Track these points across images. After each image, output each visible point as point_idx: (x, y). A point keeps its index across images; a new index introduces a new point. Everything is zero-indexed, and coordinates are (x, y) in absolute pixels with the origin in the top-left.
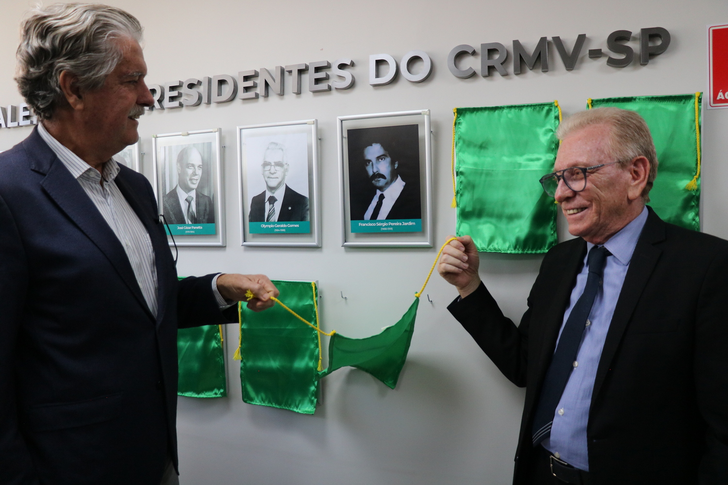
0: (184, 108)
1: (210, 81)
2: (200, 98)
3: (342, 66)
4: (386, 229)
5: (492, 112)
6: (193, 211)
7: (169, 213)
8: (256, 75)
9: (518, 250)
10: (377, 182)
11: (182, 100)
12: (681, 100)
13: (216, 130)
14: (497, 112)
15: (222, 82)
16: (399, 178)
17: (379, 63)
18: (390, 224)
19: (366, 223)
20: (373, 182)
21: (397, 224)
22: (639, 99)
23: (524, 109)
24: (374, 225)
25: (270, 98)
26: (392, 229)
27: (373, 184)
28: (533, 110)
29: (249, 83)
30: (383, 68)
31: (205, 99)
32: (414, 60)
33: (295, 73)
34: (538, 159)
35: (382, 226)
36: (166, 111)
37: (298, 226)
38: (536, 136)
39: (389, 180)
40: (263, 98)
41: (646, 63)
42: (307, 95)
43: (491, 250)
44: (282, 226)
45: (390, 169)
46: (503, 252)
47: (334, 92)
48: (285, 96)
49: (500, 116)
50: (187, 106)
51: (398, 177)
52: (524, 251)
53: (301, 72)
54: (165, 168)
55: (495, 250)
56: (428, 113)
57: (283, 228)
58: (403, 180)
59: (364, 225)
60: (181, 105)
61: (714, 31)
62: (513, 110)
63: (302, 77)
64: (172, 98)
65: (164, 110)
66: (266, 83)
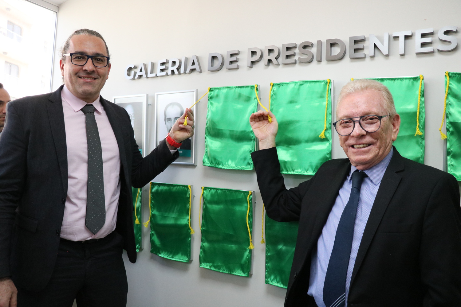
0: (297, 64)
1: (320, 43)
2: (312, 57)
3: (447, 33)
8: (364, 39)
11: (296, 58)
15: (333, 45)
25: (376, 58)
29: (359, 46)
31: (316, 58)
33: (402, 39)
36: (281, 66)
40: (370, 58)
42: (410, 57)
47: (437, 54)
48: (391, 58)
50: (300, 63)
53: (407, 37)
60: (295, 63)
63: (408, 41)
64: (288, 57)
65: (279, 65)
66: (375, 46)
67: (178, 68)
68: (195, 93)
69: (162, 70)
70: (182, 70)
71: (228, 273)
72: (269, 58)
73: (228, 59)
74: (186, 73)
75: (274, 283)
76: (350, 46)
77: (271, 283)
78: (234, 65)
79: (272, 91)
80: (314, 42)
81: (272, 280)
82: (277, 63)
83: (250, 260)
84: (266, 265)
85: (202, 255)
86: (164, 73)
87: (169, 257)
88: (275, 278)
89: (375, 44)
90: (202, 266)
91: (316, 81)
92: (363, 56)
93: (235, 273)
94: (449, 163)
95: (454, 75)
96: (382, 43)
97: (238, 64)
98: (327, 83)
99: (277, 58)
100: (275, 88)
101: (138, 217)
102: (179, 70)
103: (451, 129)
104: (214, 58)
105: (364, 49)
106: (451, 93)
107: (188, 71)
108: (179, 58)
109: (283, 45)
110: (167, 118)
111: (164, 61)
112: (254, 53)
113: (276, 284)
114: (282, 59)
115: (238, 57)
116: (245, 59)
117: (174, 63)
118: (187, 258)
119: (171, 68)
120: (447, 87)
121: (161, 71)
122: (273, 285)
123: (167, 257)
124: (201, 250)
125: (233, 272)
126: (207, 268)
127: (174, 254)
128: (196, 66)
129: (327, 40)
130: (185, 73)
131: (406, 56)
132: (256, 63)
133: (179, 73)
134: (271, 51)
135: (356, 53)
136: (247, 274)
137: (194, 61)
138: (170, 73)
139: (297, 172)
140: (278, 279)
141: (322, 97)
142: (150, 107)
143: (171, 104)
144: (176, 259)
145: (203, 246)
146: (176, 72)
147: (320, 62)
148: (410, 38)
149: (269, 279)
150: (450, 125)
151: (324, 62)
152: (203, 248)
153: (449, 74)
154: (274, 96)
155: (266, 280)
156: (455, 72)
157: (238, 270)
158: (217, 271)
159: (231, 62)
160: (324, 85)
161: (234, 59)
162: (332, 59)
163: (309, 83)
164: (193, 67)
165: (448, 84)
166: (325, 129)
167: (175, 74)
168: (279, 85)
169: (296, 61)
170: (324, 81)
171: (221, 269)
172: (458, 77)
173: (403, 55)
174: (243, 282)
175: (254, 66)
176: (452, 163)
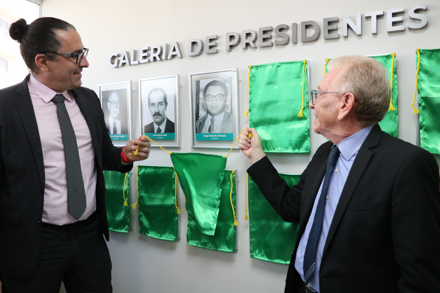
0: (274, 47)
1: (295, 25)
2: (288, 39)
3: (417, 11)
8: (339, 20)
11: (273, 40)
15: (307, 26)
25: (349, 38)
29: (332, 27)
33: (374, 18)
36: (258, 49)
40: (344, 38)
47: (408, 32)
48: (364, 37)
50: (277, 45)
53: (379, 17)
60: (272, 45)
63: (380, 21)
64: (265, 40)
65: (257, 48)
66: (348, 26)
67: (160, 55)
68: (177, 78)
69: (145, 57)
70: (164, 57)
71: (214, 249)
72: (247, 41)
73: (207, 44)
74: (168, 59)
75: (259, 257)
76: (324, 27)
77: (256, 257)
78: (213, 50)
79: (251, 73)
80: (290, 25)
81: (256, 254)
82: (255, 46)
83: (235, 236)
84: (251, 240)
85: (189, 233)
86: (146, 60)
87: (157, 237)
88: (260, 252)
89: (348, 24)
90: (189, 244)
91: (292, 62)
92: (337, 36)
93: (221, 249)
94: (422, 136)
95: (425, 51)
96: (355, 23)
97: (218, 49)
98: (303, 63)
99: (254, 41)
100: (254, 70)
101: (127, 199)
102: (161, 56)
103: (423, 104)
104: (194, 43)
105: (337, 30)
106: (422, 69)
107: (169, 57)
108: (161, 45)
109: (260, 29)
110: (151, 103)
111: (146, 48)
112: (232, 37)
113: (261, 258)
114: (259, 42)
115: (217, 41)
116: (223, 44)
117: (156, 50)
118: (174, 237)
119: (152, 55)
120: (419, 63)
121: (143, 58)
122: (258, 259)
123: (156, 236)
124: (188, 228)
125: (219, 248)
126: (194, 245)
127: (162, 233)
128: (177, 52)
129: (302, 22)
130: (166, 59)
131: (378, 35)
132: (234, 47)
133: (161, 60)
134: (248, 35)
135: (330, 34)
136: (233, 250)
137: (174, 47)
138: (152, 59)
139: (278, 150)
140: (263, 253)
141: (299, 77)
142: (134, 93)
143: (154, 89)
144: (164, 238)
145: (190, 224)
146: (158, 58)
147: (296, 44)
148: (382, 17)
149: (254, 254)
150: (422, 100)
151: (300, 43)
152: (190, 226)
153: (420, 51)
154: (253, 78)
155: (251, 254)
156: (426, 49)
157: (224, 246)
158: (204, 248)
159: (211, 47)
160: (300, 66)
161: (212, 44)
162: (307, 41)
163: (285, 64)
164: (174, 53)
165: (419, 60)
166: (303, 108)
167: (157, 61)
168: (257, 67)
169: (272, 43)
170: (300, 62)
171: (208, 245)
172: (428, 54)
173: (375, 34)
174: (229, 258)
175: (232, 50)
176: (425, 137)
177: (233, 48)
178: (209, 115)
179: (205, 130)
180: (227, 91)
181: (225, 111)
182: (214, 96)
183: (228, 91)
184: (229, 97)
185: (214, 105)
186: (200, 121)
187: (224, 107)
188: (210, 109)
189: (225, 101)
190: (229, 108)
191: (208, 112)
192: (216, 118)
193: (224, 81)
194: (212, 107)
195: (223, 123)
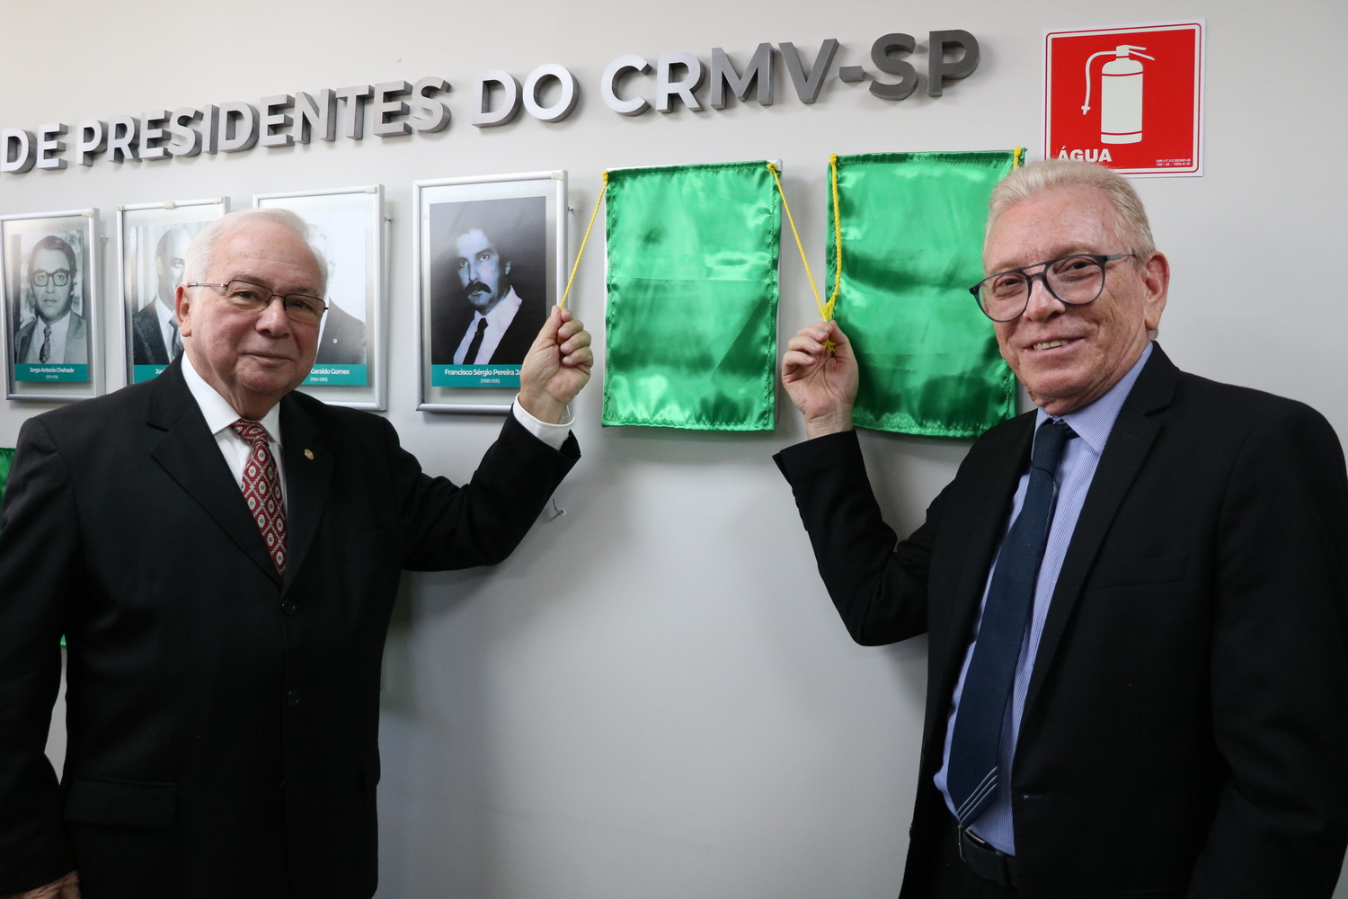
0: (172, 160)
1: (215, 112)
2: (198, 143)
3: (428, 91)
4: (488, 381)
5: (668, 176)
6: (180, 342)
7: (143, 345)
8: (290, 104)
9: (704, 423)
10: (476, 298)
11: (169, 145)
12: (991, 162)
13: (220, 200)
14: (676, 176)
15: (234, 116)
16: (512, 291)
17: (491, 86)
18: (496, 372)
19: (456, 371)
20: (470, 297)
21: (507, 373)
22: (919, 157)
23: (722, 172)
24: (469, 373)
25: (313, 145)
26: (497, 381)
27: (469, 301)
28: (738, 173)
29: (278, 119)
30: (497, 94)
31: (206, 145)
32: (548, 82)
33: (352, 102)
34: (741, 262)
35: (481, 376)
36: (144, 163)
37: (346, 372)
38: (740, 219)
39: (496, 296)
40: (301, 145)
41: (938, 93)
42: (372, 142)
43: (657, 423)
44: (322, 372)
45: (497, 275)
46: (677, 427)
47: (416, 137)
48: (338, 143)
49: (681, 183)
50: (179, 156)
51: (509, 289)
52: (714, 425)
53: (363, 100)
54: (137, 266)
55: (665, 423)
56: (562, 176)
57: (323, 376)
58: (519, 294)
59: (453, 373)
60: (168, 154)
61: (1054, 40)
62: (703, 172)
63: (363, 109)
64: (152, 142)
65: (140, 162)
66: (305, 120)
72: (118, 144)
73: (42, 146)
78: (55, 161)
80: (203, 109)
82: (132, 157)
89: (304, 115)
92: (292, 140)
96: (317, 112)
97: (66, 159)
99: (133, 145)
104: (13, 141)
105: (289, 125)
109: (145, 114)
115: (64, 140)
131: (363, 140)
134: (120, 128)
147: (214, 156)
148: (366, 101)
159: (50, 153)
161: (55, 144)
175: (95, 162)
177: (96, 159)
178: (40, 319)
179: (33, 356)
180: (75, 262)
181: (72, 312)
182: (49, 275)
183: (77, 263)
184: (78, 278)
185: (50, 297)
186: (24, 334)
187: (70, 299)
188: (41, 304)
189: (72, 288)
190: (77, 303)
191: (39, 313)
192: (55, 327)
193: (69, 238)
194: (46, 301)
195: (68, 340)
